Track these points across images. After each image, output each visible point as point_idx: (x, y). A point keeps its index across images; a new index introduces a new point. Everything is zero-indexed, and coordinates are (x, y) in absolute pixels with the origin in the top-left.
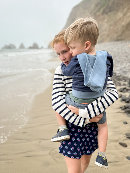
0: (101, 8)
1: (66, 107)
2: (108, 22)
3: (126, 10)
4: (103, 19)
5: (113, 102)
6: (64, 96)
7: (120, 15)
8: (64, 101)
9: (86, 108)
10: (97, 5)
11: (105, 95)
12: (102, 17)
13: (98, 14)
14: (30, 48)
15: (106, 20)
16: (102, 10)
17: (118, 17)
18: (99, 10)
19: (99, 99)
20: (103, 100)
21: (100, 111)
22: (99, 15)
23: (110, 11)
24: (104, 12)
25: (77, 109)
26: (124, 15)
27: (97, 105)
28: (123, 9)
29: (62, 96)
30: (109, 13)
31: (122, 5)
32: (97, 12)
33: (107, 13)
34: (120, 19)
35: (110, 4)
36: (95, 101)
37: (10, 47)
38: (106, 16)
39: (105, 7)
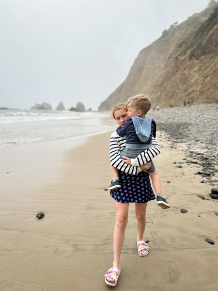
0: (187, 49)
1: (122, 161)
2: (199, 70)
4: (191, 67)
5: (157, 154)
6: (119, 153)
8: (119, 157)
9: (136, 158)
11: (150, 149)
12: (189, 63)
13: (182, 58)
14: (72, 109)
15: (196, 68)
16: (189, 52)
19: (146, 151)
20: (149, 152)
21: (147, 161)
22: (184, 60)
23: (204, 53)
24: (192, 56)
25: (129, 159)
27: (145, 156)
29: (117, 153)
30: (202, 57)
32: (180, 55)
33: (197, 58)
35: (204, 42)
36: (143, 153)
37: (43, 108)
38: (196, 62)
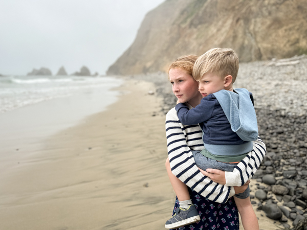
0: (188, 17)
2: (197, 38)
3: (220, 23)
4: (191, 35)
6: (191, 153)
7: (213, 30)
9: (235, 170)
10: (182, 13)
12: (189, 31)
13: (183, 26)
14: (77, 74)
15: (195, 36)
16: (189, 20)
17: (210, 33)
18: (185, 21)
22: (185, 28)
23: (201, 23)
24: (192, 24)
26: (219, 30)
28: (218, 21)
29: (187, 152)
30: (199, 26)
31: (217, 15)
32: (182, 23)
33: (196, 26)
34: (213, 36)
35: (200, 13)
38: (195, 30)
39: (193, 17)
